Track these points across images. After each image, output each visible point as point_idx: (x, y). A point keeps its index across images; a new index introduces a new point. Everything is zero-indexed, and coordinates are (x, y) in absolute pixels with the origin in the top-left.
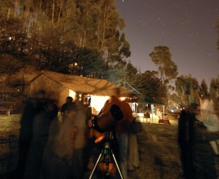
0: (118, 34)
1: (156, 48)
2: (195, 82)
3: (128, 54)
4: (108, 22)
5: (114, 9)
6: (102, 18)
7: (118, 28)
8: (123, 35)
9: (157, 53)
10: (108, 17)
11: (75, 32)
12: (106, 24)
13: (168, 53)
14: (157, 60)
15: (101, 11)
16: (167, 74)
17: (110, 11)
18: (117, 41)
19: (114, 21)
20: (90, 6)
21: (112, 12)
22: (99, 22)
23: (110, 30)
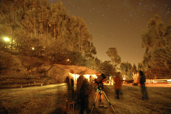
0: (89, 43)
1: (109, 49)
2: (130, 65)
3: (95, 53)
4: (84, 37)
5: (86, 29)
6: (81, 35)
7: (89, 40)
8: (92, 43)
9: (110, 52)
10: (84, 34)
11: (67, 43)
12: (83, 38)
13: (116, 51)
14: (111, 55)
15: (80, 31)
16: (116, 62)
17: (84, 31)
18: (89, 46)
19: (87, 36)
20: (73, 29)
21: (86, 31)
22: (79, 37)
23: (85, 41)
